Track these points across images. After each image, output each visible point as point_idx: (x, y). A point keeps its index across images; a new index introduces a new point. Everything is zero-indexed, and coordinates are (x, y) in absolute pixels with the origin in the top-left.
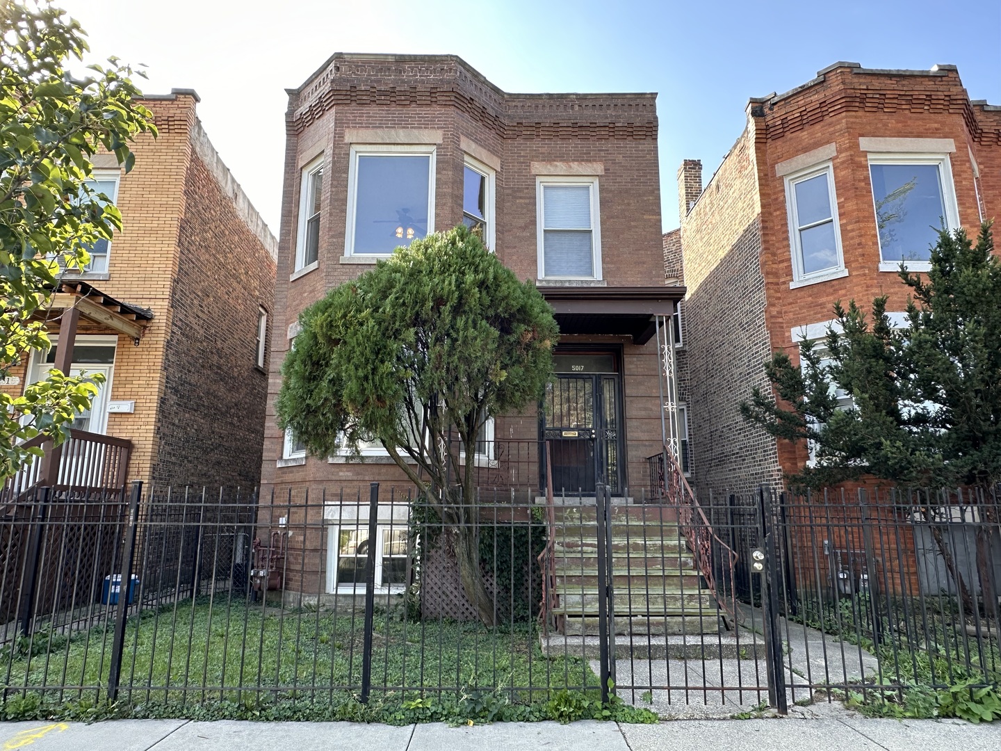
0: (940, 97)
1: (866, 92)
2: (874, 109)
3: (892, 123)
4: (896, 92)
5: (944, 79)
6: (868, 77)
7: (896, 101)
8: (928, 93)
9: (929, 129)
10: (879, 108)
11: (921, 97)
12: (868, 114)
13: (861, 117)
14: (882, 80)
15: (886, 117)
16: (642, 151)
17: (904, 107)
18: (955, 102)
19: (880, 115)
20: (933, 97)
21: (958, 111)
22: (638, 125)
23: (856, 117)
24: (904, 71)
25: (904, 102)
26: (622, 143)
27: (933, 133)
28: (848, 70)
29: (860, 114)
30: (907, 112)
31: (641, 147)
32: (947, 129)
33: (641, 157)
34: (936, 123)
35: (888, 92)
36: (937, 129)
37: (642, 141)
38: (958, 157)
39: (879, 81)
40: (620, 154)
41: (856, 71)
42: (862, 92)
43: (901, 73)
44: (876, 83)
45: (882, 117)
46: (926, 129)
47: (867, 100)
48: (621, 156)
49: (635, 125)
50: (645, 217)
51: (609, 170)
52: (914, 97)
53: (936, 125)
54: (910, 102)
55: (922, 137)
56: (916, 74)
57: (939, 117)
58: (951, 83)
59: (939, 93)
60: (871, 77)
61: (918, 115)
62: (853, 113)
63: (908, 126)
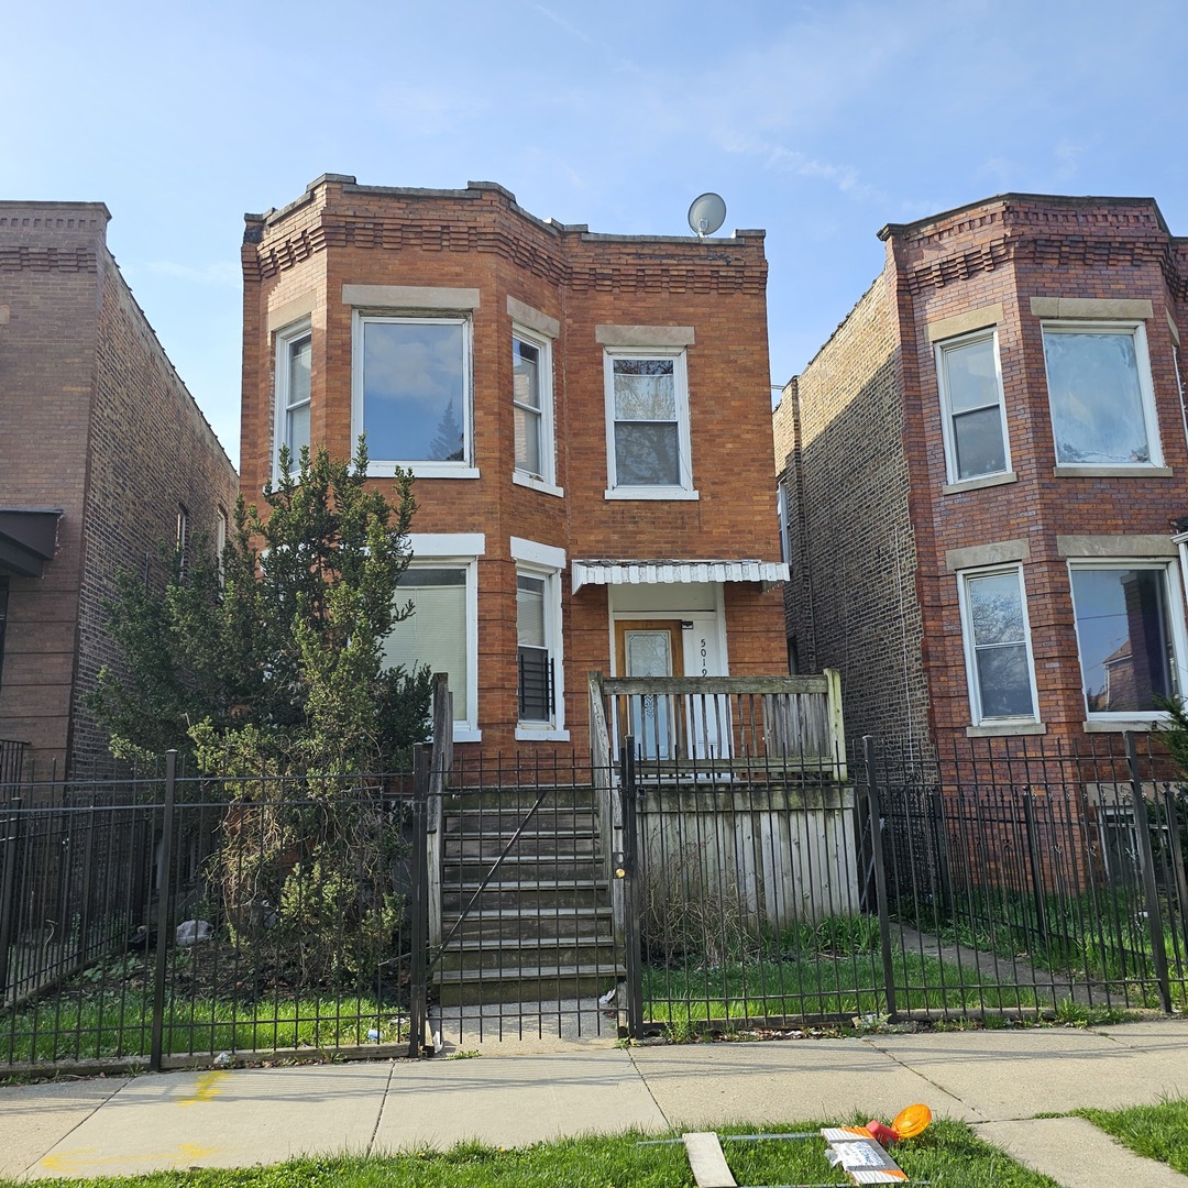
0: (461, 230)
1: (353, 219)
2: (368, 245)
3: (394, 263)
4: (398, 221)
5: (475, 202)
6: (364, 198)
7: (399, 234)
8: (445, 224)
9: (447, 275)
10: (375, 243)
11: (434, 229)
12: (361, 251)
13: (349, 255)
14: (385, 202)
15: (387, 256)
16: (71, 290)
17: (412, 242)
18: (483, 237)
19: (379, 254)
20: (452, 229)
21: (489, 249)
22: (64, 251)
23: (342, 256)
24: (417, 190)
25: (412, 236)
26: (41, 277)
27: (450, 280)
28: (338, 186)
29: (349, 250)
30: (417, 248)
31: (70, 284)
32: (471, 276)
33: (70, 299)
34: (458, 265)
35: (386, 221)
36: (457, 275)
37: (72, 275)
38: (482, 314)
39: (380, 204)
40: (38, 293)
41: (347, 188)
42: (349, 220)
43: (412, 193)
44: (373, 207)
45: (380, 256)
46: (441, 275)
47: (357, 232)
48: (38, 296)
49: (58, 251)
50: (64, 389)
51: (17, 317)
52: (424, 228)
53: (457, 269)
54: (419, 235)
55: (434, 285)
56: (434, 194)
57: (464, 257)
58: (485, 208)
59: (461, 224)
60: (369, 198)
61: (434, 254)
62: (339, 250)
63: (417, 269)
